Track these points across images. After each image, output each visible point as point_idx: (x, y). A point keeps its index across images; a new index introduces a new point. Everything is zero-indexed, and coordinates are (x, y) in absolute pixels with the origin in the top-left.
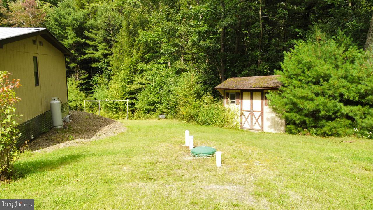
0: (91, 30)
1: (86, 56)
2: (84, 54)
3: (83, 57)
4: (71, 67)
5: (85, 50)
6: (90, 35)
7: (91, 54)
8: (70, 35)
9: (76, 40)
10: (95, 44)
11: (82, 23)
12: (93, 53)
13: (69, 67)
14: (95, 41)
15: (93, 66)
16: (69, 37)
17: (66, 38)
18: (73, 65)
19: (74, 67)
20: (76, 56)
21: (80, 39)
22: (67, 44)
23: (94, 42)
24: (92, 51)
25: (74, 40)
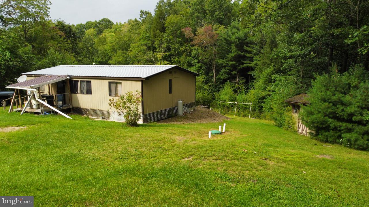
0: (249, 45)
1: (244, 65)
2: (243, 64)
3: (242, 66)
4: (233, 74)
5: (244, 61)
6: (248, 49)
7: (248, 64)
8: (233, 50)
9: (237, 54)
10: (252, 56)
11: (243, 40)
12: (250, 64)
13: (231, 74)
14: (252, 53)
15: (249, 73)
16: (232, 51)
17: (231, 52)
18: (234, 72)
19: (235, 74)
20: (237, 66)
21: (240, 53)
22: (230, 56)
23: (251, 55)
24: (249, 62)
25: (236, 53)
